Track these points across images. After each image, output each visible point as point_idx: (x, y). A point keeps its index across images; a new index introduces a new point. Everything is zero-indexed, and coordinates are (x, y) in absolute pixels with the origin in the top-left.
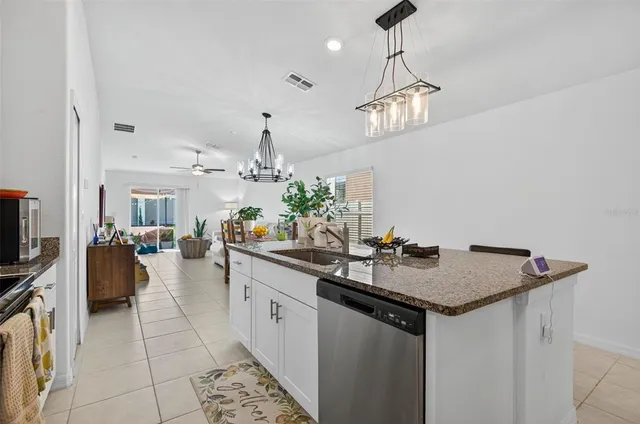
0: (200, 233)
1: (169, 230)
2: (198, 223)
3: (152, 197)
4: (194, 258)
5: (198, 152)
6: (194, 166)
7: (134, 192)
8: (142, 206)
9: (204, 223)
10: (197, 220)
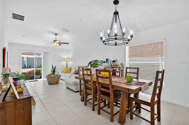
0: (54, 71)
1: (39, 70)
2: (53, 67)
3: (31, 56)
4: (54, 84)
5: (56, 35)
6: (54, 41)
7: (23, 54)
8: (25, 60)
9: (55, 67)
10: (52, 66)
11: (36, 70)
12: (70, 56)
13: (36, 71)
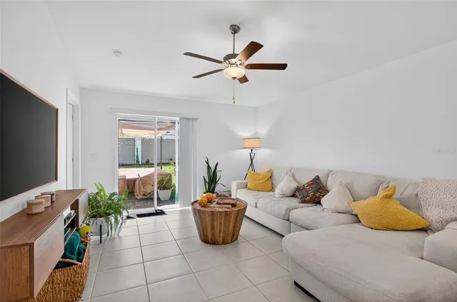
1: (167, 174)
5: (235, 30)
6: (228, 57)
9: (216, 168)
10: (207, 163)
11: (159, 175)
12: (263, 131)
13: (160, 178)
